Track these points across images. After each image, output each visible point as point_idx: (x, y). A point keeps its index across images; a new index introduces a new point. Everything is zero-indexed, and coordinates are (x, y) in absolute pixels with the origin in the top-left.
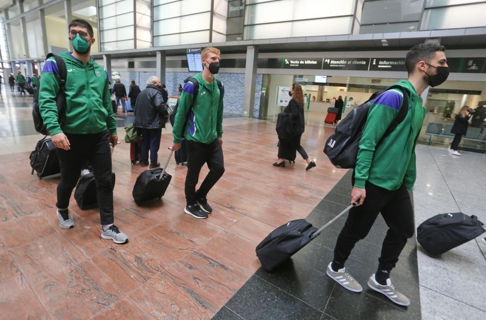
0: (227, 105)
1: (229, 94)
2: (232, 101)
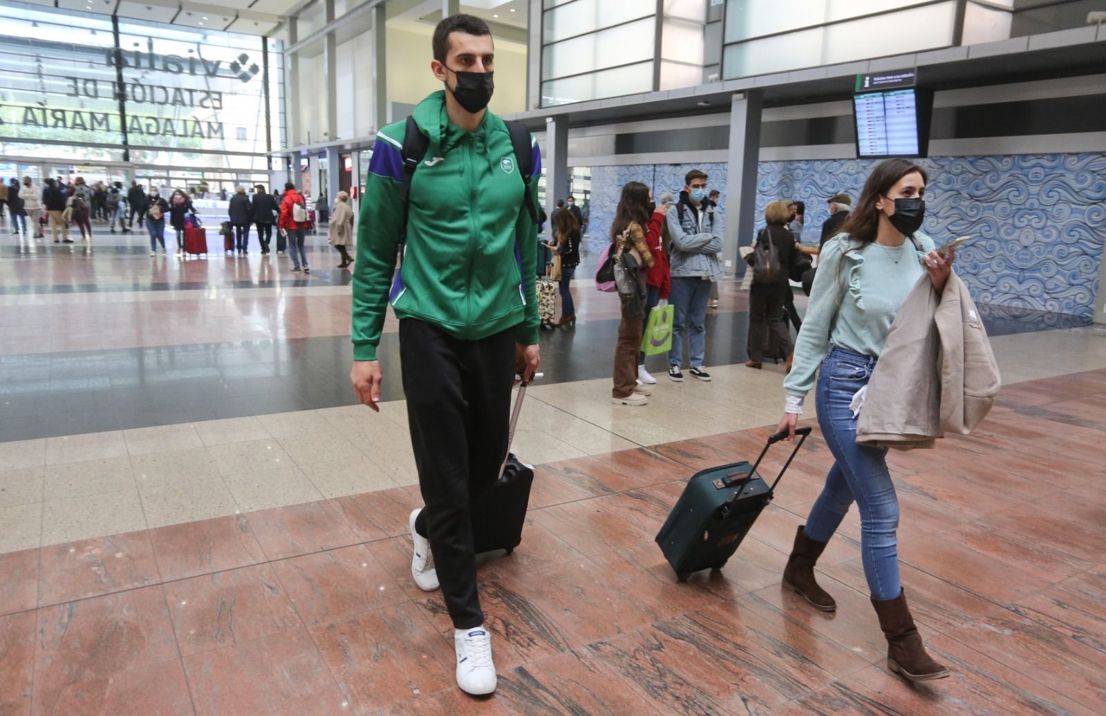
0: (999, 278)
1: (1015, 235)
2: (1027, 260)
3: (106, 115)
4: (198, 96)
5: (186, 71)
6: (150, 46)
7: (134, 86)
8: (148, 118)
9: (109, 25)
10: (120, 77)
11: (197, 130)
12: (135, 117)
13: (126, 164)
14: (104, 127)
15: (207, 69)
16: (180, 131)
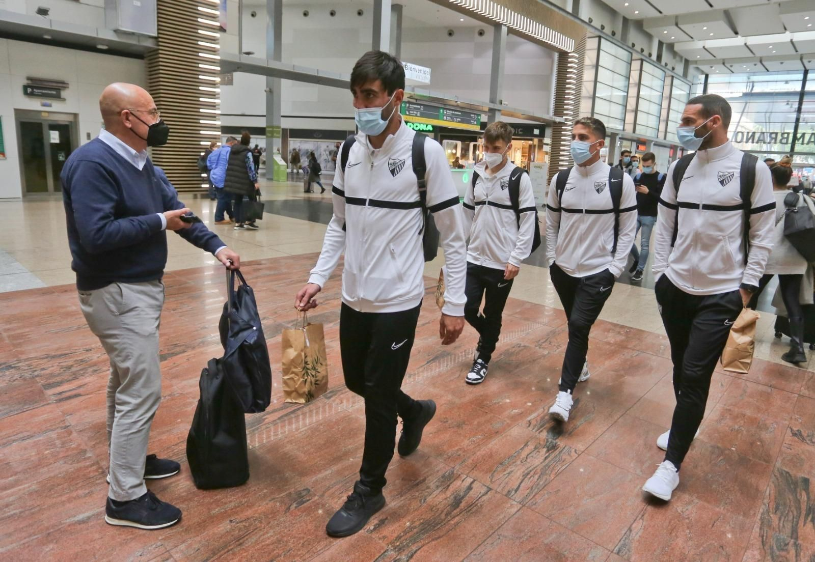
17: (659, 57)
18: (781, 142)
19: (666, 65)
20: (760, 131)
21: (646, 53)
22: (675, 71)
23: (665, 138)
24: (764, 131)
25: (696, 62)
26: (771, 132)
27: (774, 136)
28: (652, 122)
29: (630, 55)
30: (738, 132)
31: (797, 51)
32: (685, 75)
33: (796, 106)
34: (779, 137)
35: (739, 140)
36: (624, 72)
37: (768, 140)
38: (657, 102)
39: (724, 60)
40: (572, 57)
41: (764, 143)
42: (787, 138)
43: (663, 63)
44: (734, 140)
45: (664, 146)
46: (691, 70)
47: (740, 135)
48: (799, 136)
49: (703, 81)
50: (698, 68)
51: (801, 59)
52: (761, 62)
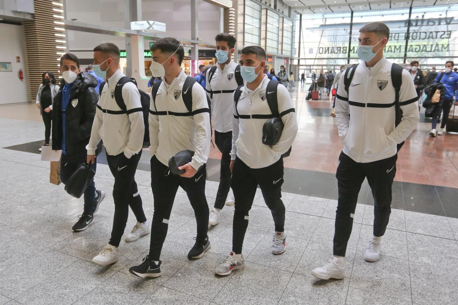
3: (400, 46)
4: (439, 34)
5: (437, 24)
6: (423, 16)
7: (413, 33)
8: (416, 45)
9: (408, 11)
10: (408, 30)
11: (437, 48)
12: (411, 46)
13: (404, 64)
14: (398, 51)
15: (447, 22)
16: (428, 49)
17: (275, 6)
18: (343, 53)
19: (279, 10)
20: (331, 46)
21: (268, 4)
22: (284, 13)
23: (282, 53)
24: (334, 46)
25: (294, 8)
26: (337, 46)
27: (339, 49)
28: (274, 44)
29: (260, 6)
30: (320, 48)
31: (346, 2)
32: (289, 16)
33: (349, 31)
34: (342, 50)
35: (321, 52)
36: (258, 17)
37: (336, 51)
38: (276, 33)
39: (309, 6)
40: (231, 10)
41: (334, 53)
42: (346, 50)
43: (277, 10)
44: (318, 52)
45: (281, 58)
46: (293, 13)
47: (321, 49)
48: (351, 48)
49: (299, 18)
50: (296, 11)
51: (349, 6)
52: (329, 7)
